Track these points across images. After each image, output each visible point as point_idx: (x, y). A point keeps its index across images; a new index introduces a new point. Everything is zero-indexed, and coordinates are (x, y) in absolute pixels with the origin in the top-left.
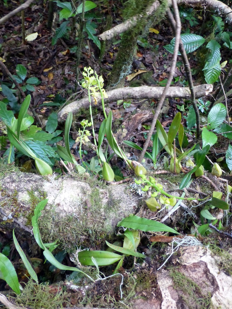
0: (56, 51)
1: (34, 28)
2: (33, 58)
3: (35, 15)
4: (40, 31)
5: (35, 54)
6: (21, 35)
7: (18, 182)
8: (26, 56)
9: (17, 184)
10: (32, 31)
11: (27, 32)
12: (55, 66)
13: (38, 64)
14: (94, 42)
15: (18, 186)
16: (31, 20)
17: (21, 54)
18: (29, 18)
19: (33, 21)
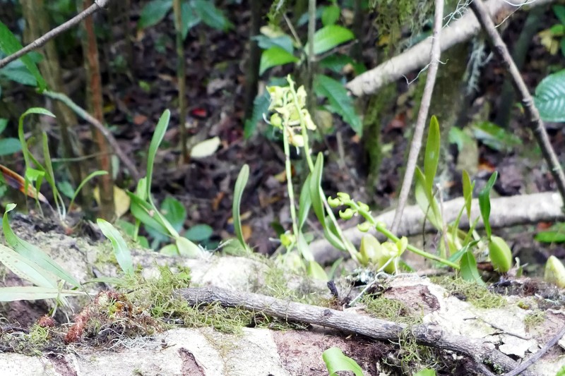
0: (260, 174)
1: (210, 129)
2: (204, 193)
3: (214, 102)
4: (225, 134)
5: (208, 184)
6: (179, 148)
7: (144, 256)
8: (188, 191)
9: (142, 258)
10: (204, 136)
11: (193, 140)
12: (257, 209)
13: (216, 207)
14: (345, 119)
15: (143, 261)
16: (203, 114)
17: (175, 185)
18: (201, 109)
19: (210, 115)
